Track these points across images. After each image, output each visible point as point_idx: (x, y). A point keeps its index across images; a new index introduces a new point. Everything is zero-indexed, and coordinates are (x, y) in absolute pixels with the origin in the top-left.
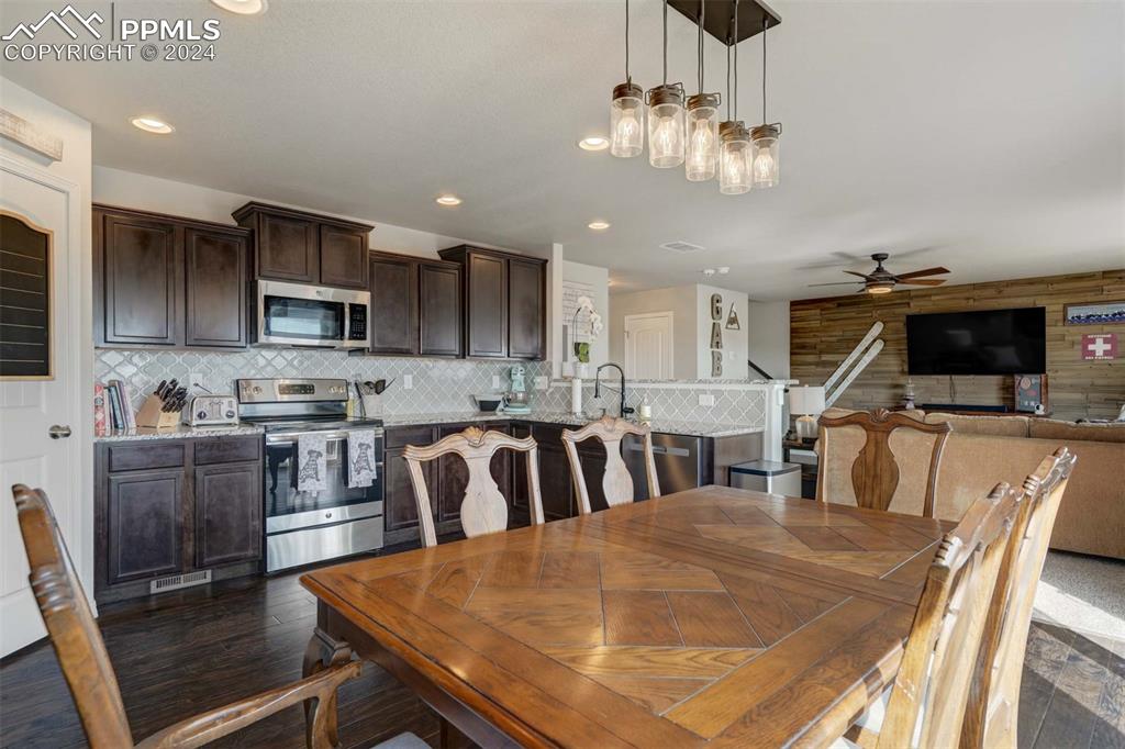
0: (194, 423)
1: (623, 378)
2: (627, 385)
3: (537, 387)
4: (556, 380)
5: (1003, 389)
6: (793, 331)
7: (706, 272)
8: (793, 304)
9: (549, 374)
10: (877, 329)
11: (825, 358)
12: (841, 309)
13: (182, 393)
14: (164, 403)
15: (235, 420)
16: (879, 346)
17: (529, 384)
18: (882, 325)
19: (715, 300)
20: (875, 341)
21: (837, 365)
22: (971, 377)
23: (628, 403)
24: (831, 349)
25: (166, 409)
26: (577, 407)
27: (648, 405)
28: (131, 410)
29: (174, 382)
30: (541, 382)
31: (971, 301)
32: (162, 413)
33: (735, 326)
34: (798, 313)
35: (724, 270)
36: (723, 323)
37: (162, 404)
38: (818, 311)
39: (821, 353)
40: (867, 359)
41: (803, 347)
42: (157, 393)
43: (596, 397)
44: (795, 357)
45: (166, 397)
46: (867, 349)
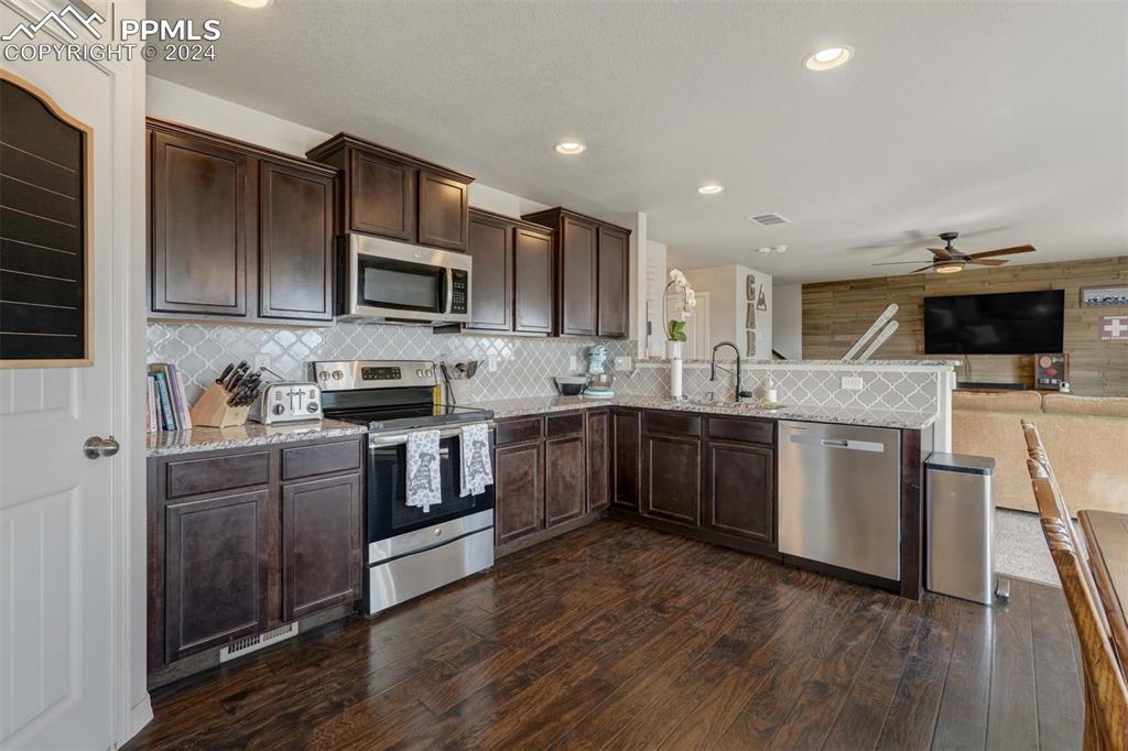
0: (269, 421)
1: (738, 358)
2: (742, 367)
3: (618, 368)
4: (643, 361)
5: (1020, 367)
6: (805, 313)
7: (762, 251)
8: (805, 287)
9: (633, 353)
10: (892, 310)
11: (838, 338)
12: (854, 292)
13: (254, 381)
14: (231, 394)
15: (319, 414)
16: (894, 326)
17: (609, 365)
18: (897, 307)
19: (750, 280)
20: (889, 322)
21: (850, 345)
22: (987, 356)
23: (744, 387)
24: (844, 330)
25: (233, 402)
26: (678, 391)
27: (773, 388)
28: (185, 405)
29: (243, 366)
30: (623, 363)
31: (987, 284)
32: (229, 409)
33: (763, 307)
34: (810, 296)
35: (783, 248)
36: (755, 302)
37: (227, 396)
38: (831, 294)
39: (834, 333)
40: (881, 339)
41: (816, 328)
42: (220, 381)
43: (712, 379)
44: (807, 338)
45: (234, 386)
46: (881, 330)
